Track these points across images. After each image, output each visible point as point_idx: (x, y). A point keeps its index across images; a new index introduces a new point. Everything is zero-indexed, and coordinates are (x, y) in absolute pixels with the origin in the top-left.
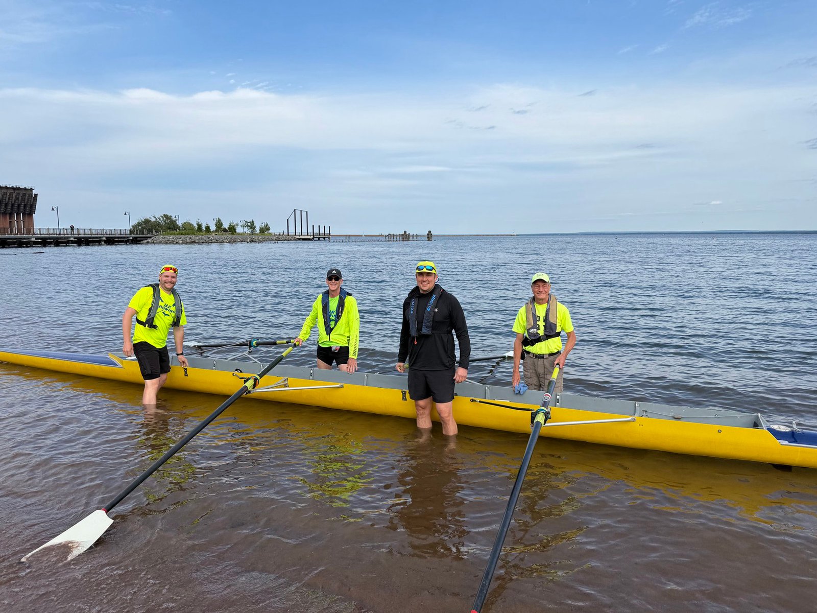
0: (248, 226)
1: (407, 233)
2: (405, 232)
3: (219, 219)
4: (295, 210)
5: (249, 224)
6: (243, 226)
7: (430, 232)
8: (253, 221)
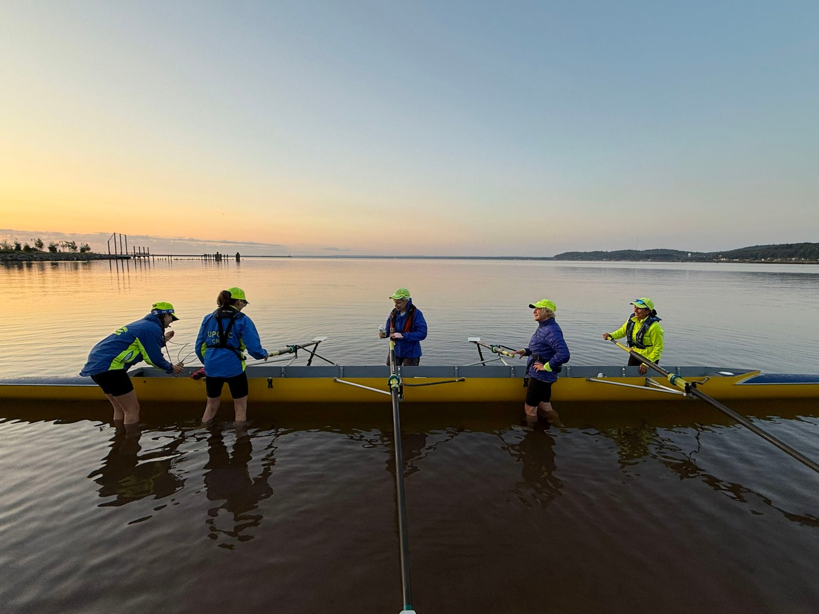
0: (69, 246)
1: (219, 254)
2: (218, 253)
3: (39, 239)
4: (114, 234)
5: (70, 244)
6: (63, 246)
7: (238, 253)
8: (74, 242)
